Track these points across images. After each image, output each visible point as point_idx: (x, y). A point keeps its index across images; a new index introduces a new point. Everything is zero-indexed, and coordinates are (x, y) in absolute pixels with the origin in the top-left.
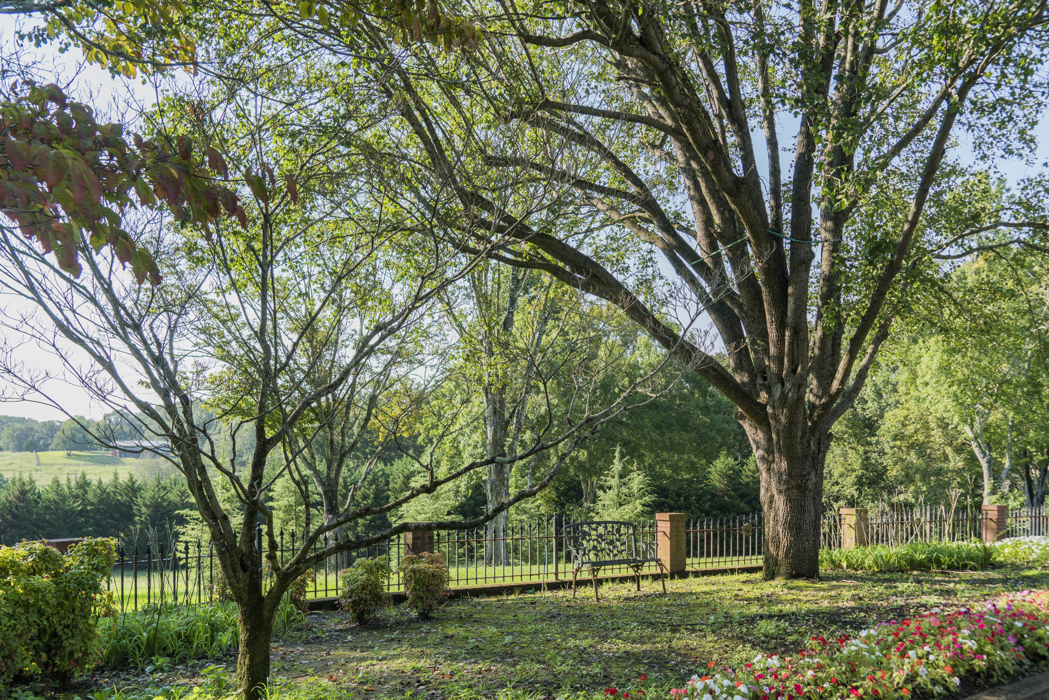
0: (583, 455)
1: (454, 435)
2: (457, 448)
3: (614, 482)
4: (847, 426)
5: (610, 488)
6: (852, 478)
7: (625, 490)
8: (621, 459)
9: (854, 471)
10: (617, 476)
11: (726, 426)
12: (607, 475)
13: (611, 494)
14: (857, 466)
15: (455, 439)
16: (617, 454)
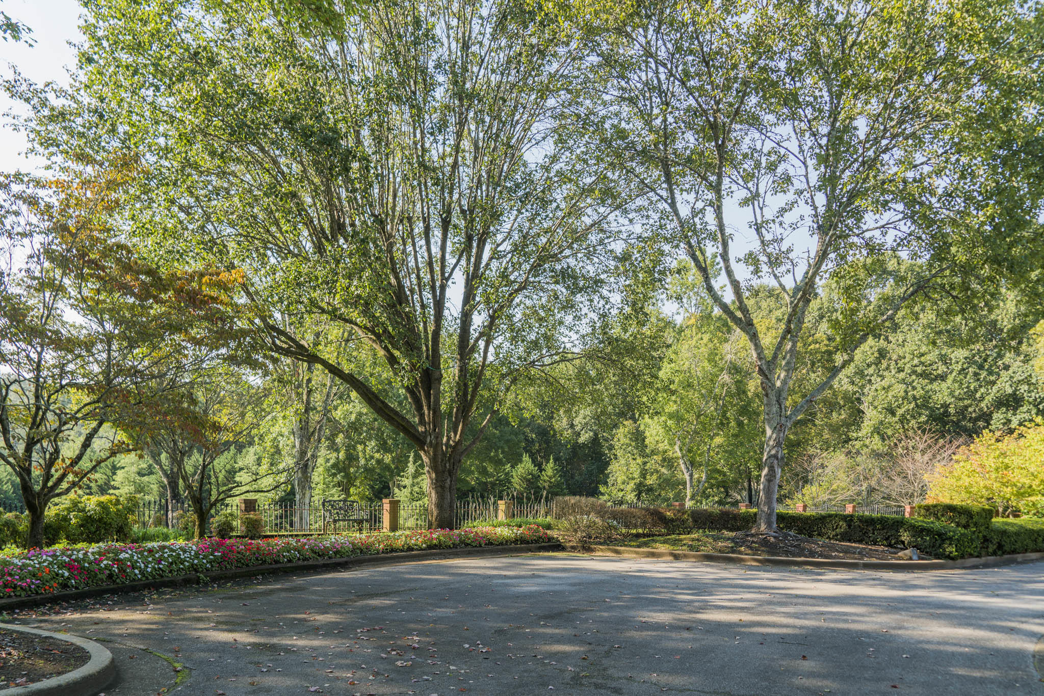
0: (388, 458)
1: (274, 435)
2: (277, 446)
3: (407, 482)
4: (631, 439)
5: (405, 487)
6: (632, 485)
7: (416, 489)
8: (414, 463)
9: (633, 479)
10: (410, 477)
11: (513, 437)
12: (403, 476)
13: (406, 492)
14: (636, 475)
15: (275, 439)
16: (411, 459)
